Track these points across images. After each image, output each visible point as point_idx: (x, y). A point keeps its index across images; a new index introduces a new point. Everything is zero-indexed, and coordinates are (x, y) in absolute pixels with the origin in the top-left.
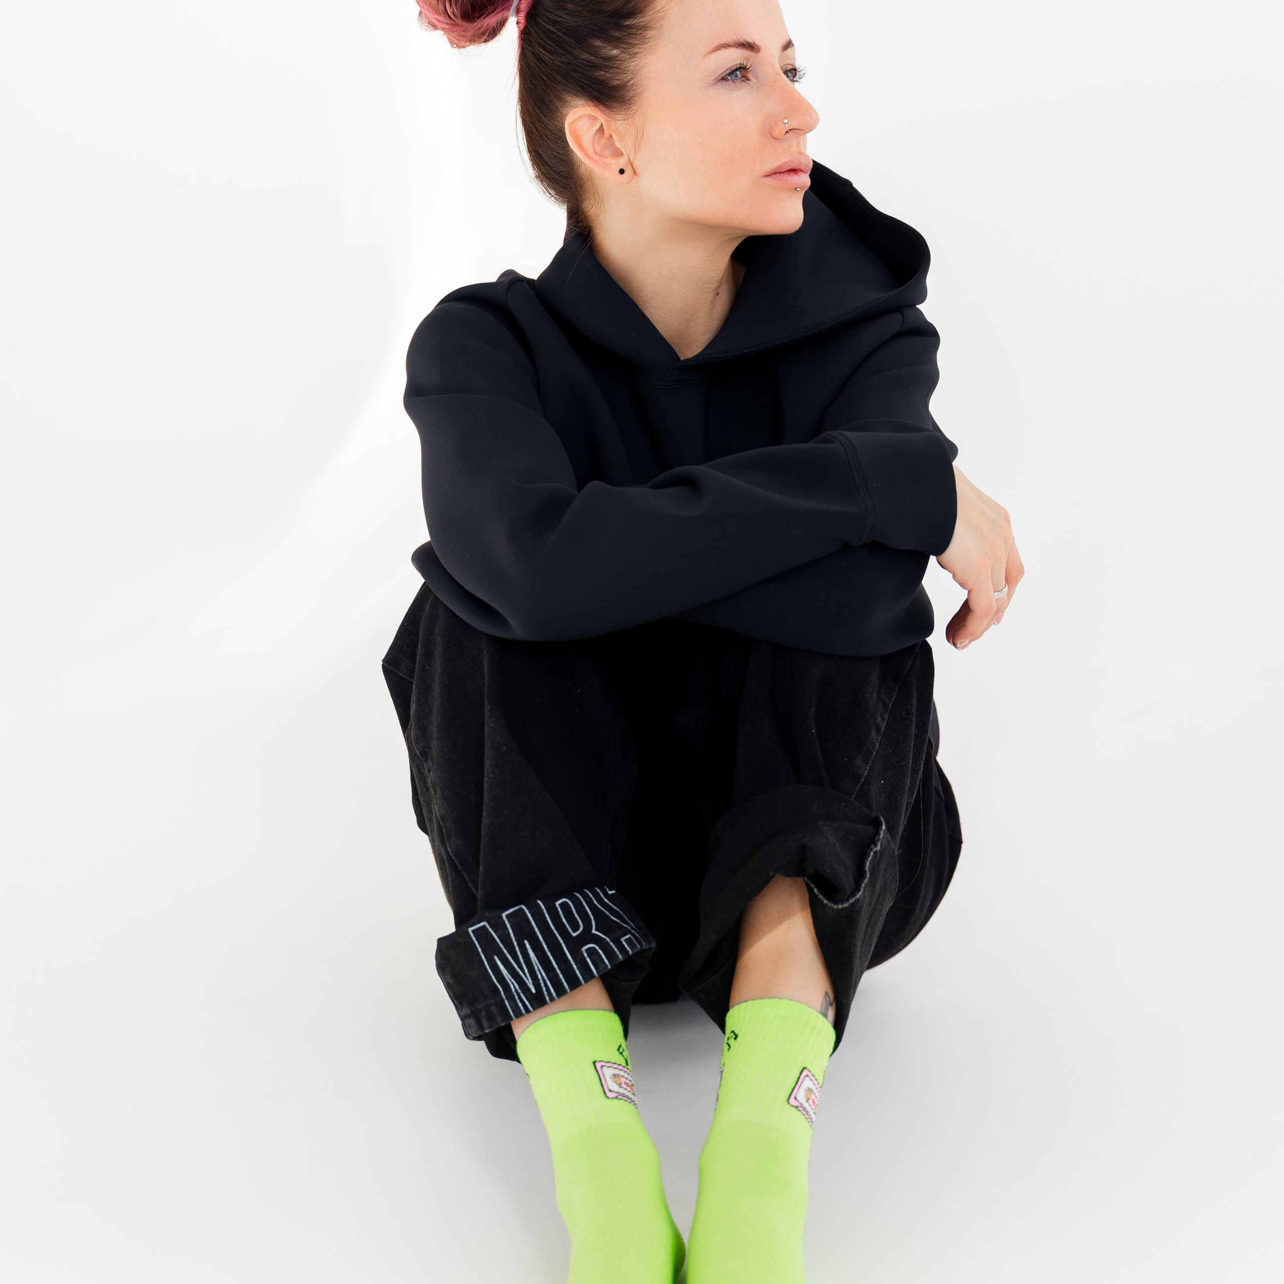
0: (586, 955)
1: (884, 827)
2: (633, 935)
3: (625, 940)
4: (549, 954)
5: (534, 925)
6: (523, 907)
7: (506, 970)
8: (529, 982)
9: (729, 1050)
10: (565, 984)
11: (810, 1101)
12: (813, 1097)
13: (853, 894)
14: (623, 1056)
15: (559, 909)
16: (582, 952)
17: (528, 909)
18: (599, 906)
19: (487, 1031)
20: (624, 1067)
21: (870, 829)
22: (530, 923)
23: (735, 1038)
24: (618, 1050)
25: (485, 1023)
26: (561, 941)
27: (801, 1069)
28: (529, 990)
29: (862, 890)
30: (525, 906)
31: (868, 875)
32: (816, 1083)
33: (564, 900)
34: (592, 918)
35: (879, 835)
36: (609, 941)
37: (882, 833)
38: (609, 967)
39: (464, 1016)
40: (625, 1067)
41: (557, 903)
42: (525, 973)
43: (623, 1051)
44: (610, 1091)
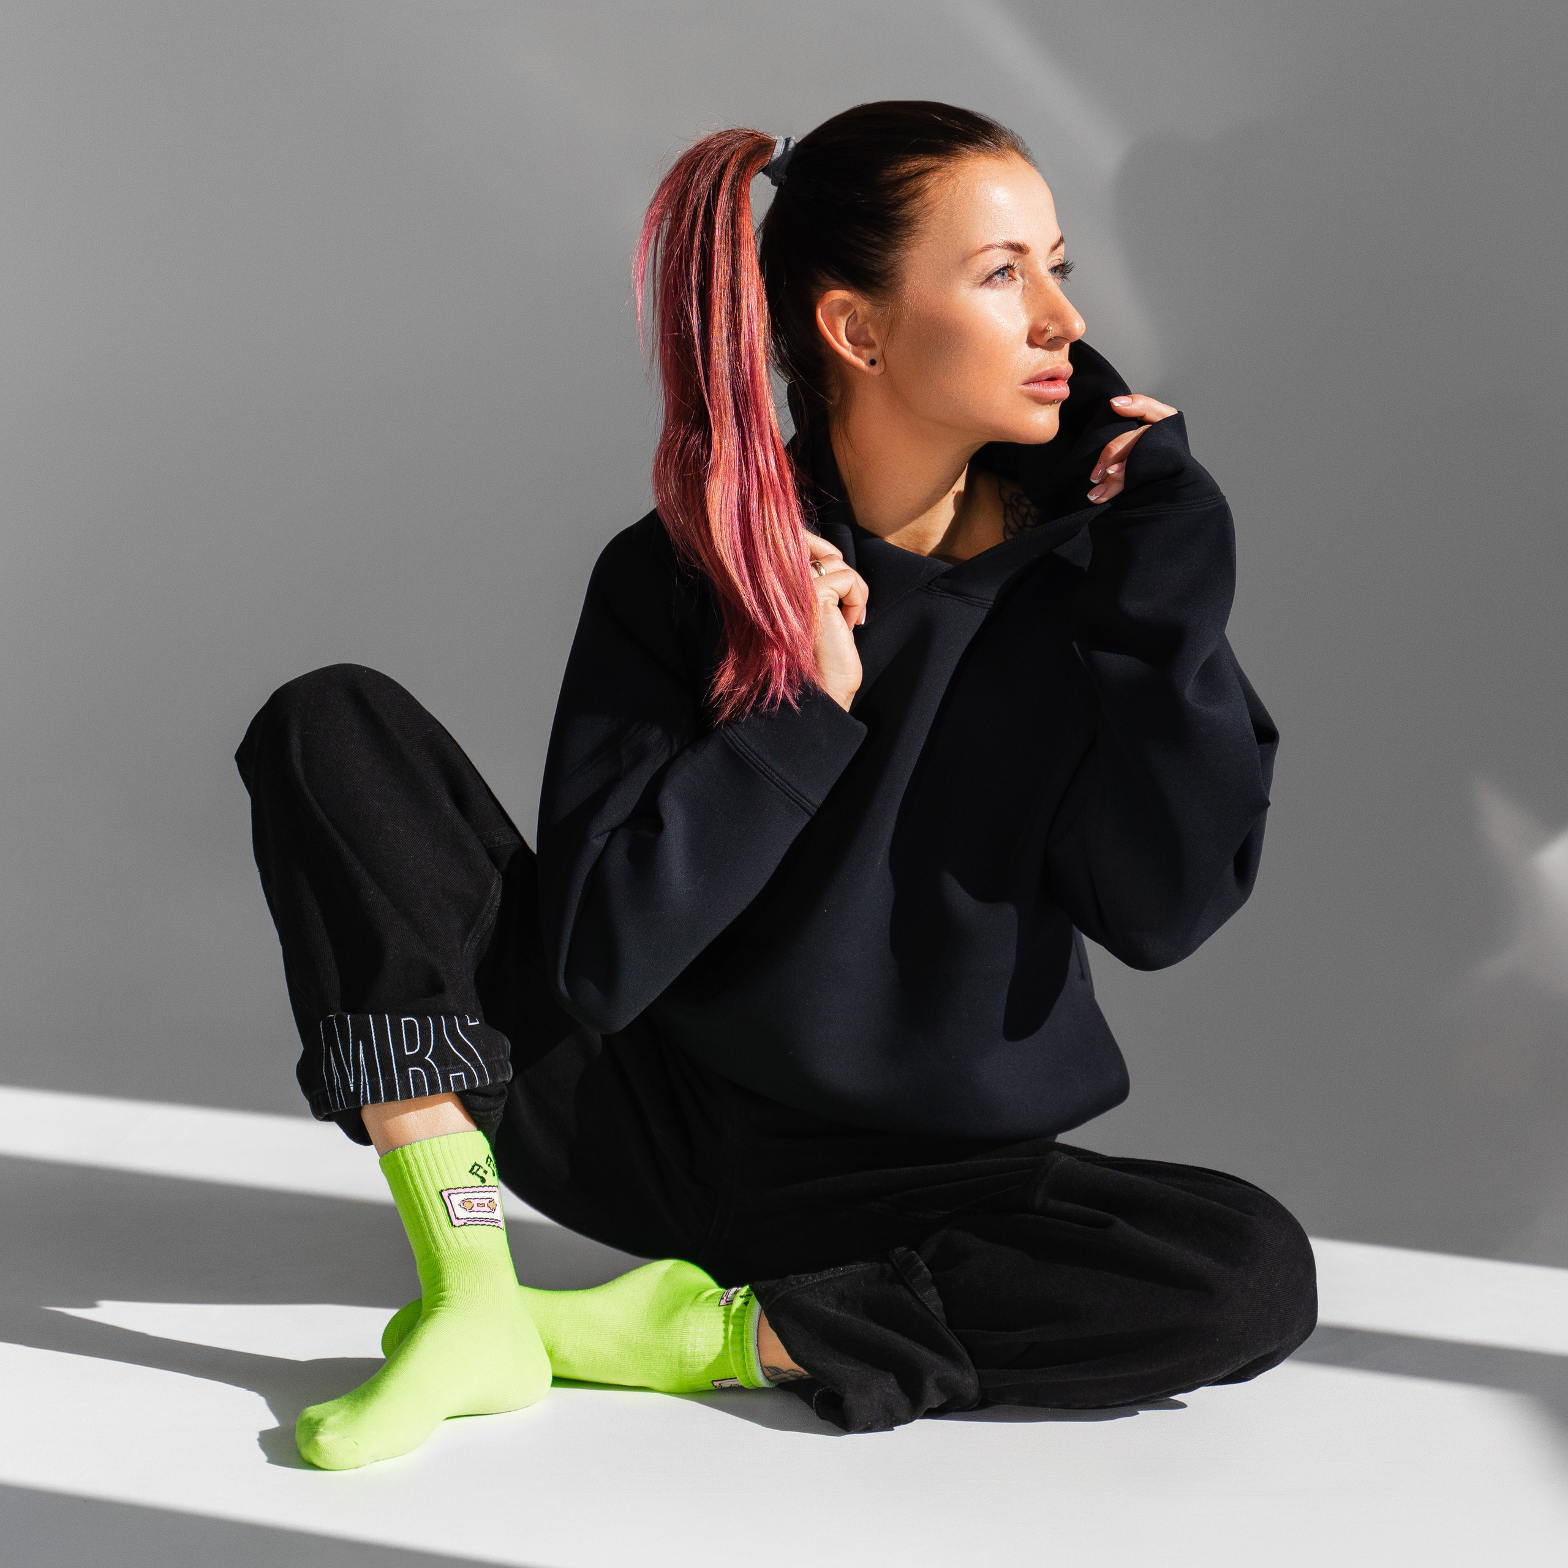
0: (411, 1075)
2: (469, 1072)
3: (454, 1077)
4: (377, 1060)
5: (374, 1032)
6: (369, 1015)
8: (351, 1080)
10: (382, 1093)
14: (479, 1176)
15: (403, 1025)
16: (408, 1071)
17: (373, 1018)
20: (478, 1187)
22: (371, 1030)
26: (393, 1054)
33: (412, 1018)
34: (433, 1044)
36: (437, 1071)
40: (481, 1186)
41: (403, 1020)
42: (350, 1072)
43: (478, 1170)
44: (458, 1219)
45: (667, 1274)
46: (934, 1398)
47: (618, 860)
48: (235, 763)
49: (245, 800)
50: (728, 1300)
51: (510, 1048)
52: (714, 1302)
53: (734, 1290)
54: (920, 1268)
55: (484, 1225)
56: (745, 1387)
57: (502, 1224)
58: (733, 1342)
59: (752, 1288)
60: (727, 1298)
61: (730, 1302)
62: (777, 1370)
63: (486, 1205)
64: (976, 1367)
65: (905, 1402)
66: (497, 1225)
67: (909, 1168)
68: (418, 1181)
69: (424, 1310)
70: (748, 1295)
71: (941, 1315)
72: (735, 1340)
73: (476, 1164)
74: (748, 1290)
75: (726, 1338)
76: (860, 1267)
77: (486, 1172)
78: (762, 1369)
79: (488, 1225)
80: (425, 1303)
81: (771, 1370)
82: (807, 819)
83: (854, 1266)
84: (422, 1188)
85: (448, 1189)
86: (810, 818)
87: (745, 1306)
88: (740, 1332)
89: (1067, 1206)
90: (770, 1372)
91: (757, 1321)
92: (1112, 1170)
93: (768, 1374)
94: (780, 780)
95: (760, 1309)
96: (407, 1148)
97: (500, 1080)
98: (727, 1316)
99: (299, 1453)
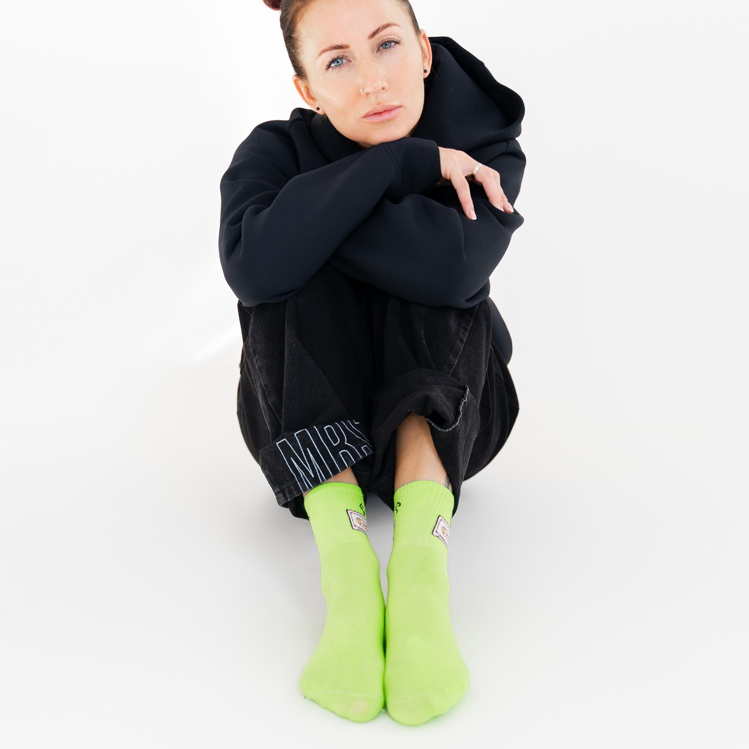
0: (341, 456)
1: (468, 390)
2: (368, 445)
3: (363, 448)
4: (321, 455)
5: (312, 440)
6: (306, 430)
7: (298, 465)
8: (310, 471)
9: (397, 512)
10: (330, 472)
11: (445, 534)
12: (446, 532)
13: (454, 423)
14: (363, 510)
15: (326, 431)
16: (339, 454)
17: (308, 431)
18: (349, 430)
19: (289, 500)
20: (362, 515)
21: (461, 391)
22: (310, 438)
23: (400, 506)
24: (360, 506)
25: (288, 496)
26: (327, 448)
27: (438, 516)
28: (311, 476)
29: (459, 421)
30: (307, 429)
31: (462, 414)
32: (447, 524)
33: (329, 426)
34: (345, 436)
35: (466, 393)
36: (354, 448)
37: (467, 393)
38: (355, 462)
39: (277, 493)
42: (308, 467)
44: (355, 526)
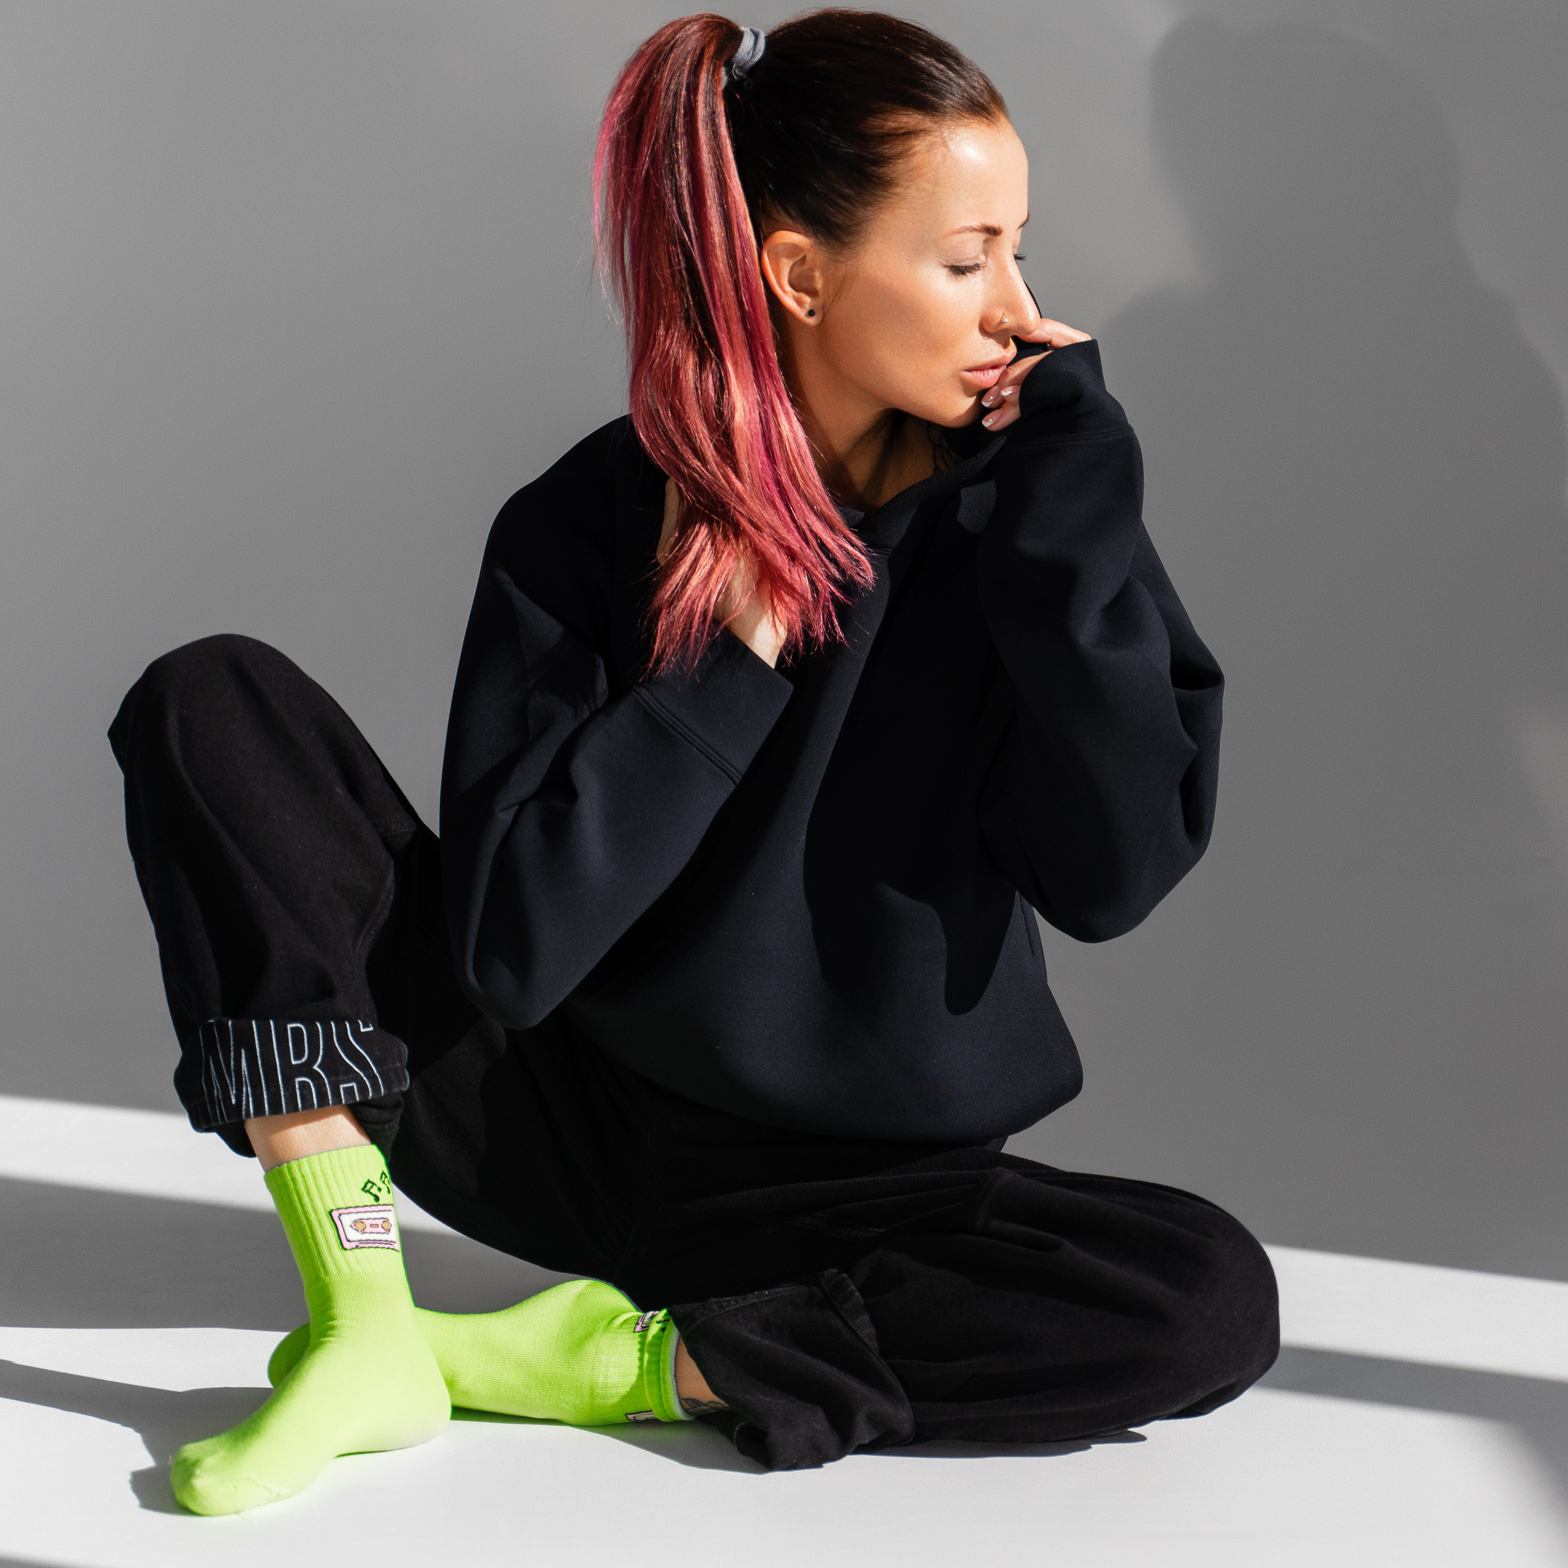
2: (361, 1083)
3: (345, 1088)
4: (261, 1072)
5: (257, 1041)
7: (217, 1075)
8: (233, 1091)
15: (289, 1032)
17: (256, 1025)
18: (337, 1042)
26: (278, 1064)
34: (322, 1053)
36: (327, 1081)
40: (374, 1205)
41: (289, 1026)
42: (231, 1082)
43: (371, 1187)
44: (349, 1241)
45: (580, 1296)
46: (865, 1435)
47: (529, 834)
48: (108, 741)
49: (118, 777)
50: (643, 1325)
51: (407, 1054)
52: (628, 1328)
53: (650, 1314)
54: (851, 1293)
55: (378, 1247)
56: (662, 1420)
57: (398, 1246)
58: (649, 1372)
59: (669, 1313)
60: (643, 1323)
61: (646, 1328)
62: (695, 1402)
63: (380, 1226)
64: (911, 1400)
65: (833, 1439)
66: (391, 1247)
67: (842, 1181)
68: (306, 1200)
69: (312, 1341)
70: (665, 1321)
71: (874, 1344)
72: (650, 1371)
73: (369, 1181)
74: (665, 1315)
75: (641, 1367)
76: (787, 1291)
77: (380, 1190)
78: (680, 1401)
79: (382, 1248)
80: (313, 1331)
81: (690, 1402)
82: (732, 788)
83: (780, 1290)
84: (310, 1208)
85: (338, 1209)
86: (734, 786)
87: (662, 1333)
88: (656, 1361)
89: (1011, 1227)
90: (688, 1404)
91: (674, 1349)
92: (1059, 1189)
93: (687, 1406)
94: (701, 743)
95: (678, 1336)
96: (294, 1164)
97: (396, 1090)
98: (642, 1343)
99: (173, 1496)
